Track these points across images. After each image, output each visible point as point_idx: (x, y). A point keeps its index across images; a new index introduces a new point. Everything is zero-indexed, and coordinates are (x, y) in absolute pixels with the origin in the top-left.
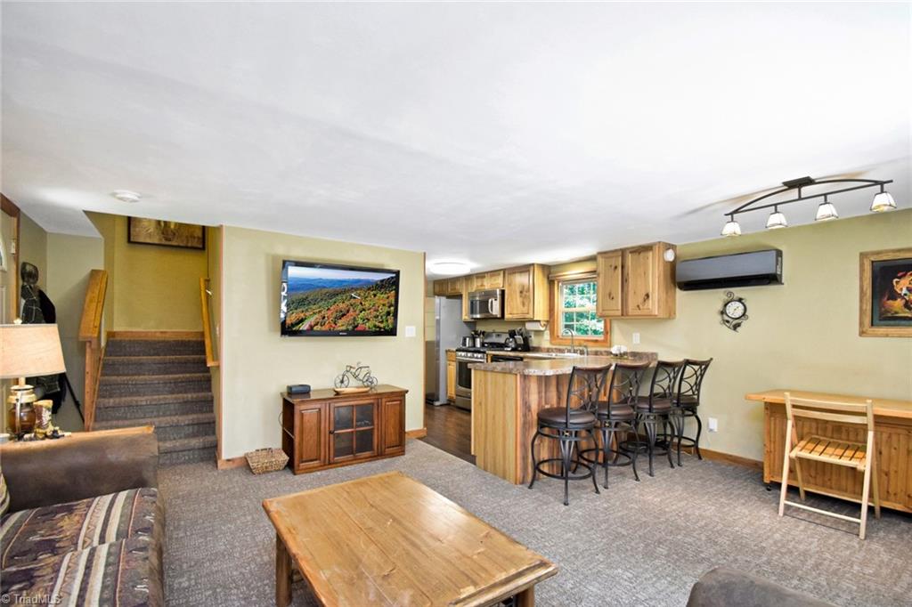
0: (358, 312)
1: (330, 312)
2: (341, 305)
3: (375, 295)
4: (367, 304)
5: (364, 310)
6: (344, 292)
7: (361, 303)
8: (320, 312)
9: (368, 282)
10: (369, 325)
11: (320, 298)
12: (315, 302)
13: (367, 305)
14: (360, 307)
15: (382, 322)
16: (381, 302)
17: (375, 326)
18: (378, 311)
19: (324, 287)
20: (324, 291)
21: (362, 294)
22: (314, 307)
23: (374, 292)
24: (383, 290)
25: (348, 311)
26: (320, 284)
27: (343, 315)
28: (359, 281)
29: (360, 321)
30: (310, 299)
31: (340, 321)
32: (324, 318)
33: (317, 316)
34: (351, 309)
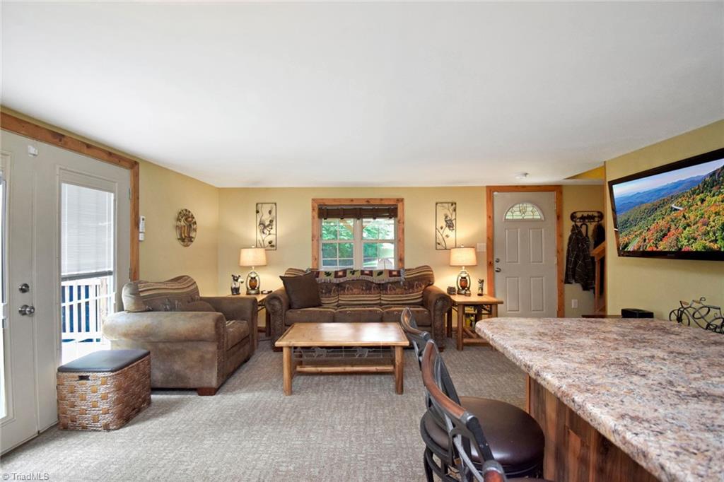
0: (681, 228)
1: (650, 233)
2: (662, 223)
3: (703, 201)
4: (692, 216)
5: (689, 225)
6: (664, 204)
7: (684, 216)
8: (641, 233)
9: (692, 182)
10: (697, 247)
11: (639, 217)
12: (636, 222)
13: (692, 218)
14: (683, 222)
15: (716, 241)
16: (713, 209)
17: (705, 247)
18: (707, 224)
19: (642, 203)
20: (643, 207)
21: (685, 203)
22: (635, 229)
23: (702, 195)
24: (714, 189)
25: (669, 230)
26: (638, 201)
27: (665, 235)
28: (680, 183)
29: (685, 242)
30: (631, 219)
31: (661, 243)
32: (645, 240)
33: (638, 239)
34: (673, 227)
